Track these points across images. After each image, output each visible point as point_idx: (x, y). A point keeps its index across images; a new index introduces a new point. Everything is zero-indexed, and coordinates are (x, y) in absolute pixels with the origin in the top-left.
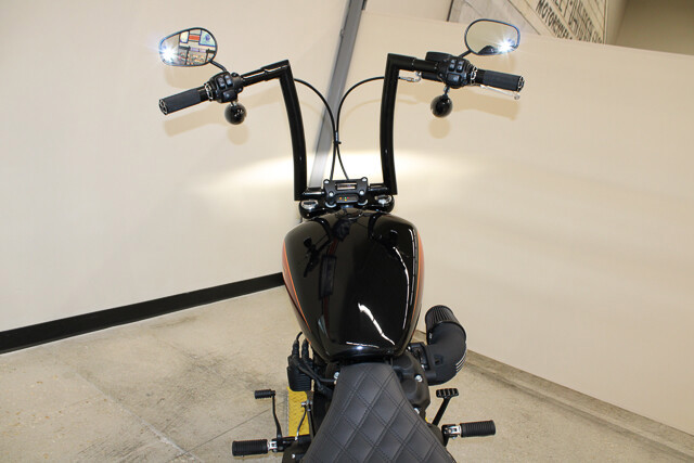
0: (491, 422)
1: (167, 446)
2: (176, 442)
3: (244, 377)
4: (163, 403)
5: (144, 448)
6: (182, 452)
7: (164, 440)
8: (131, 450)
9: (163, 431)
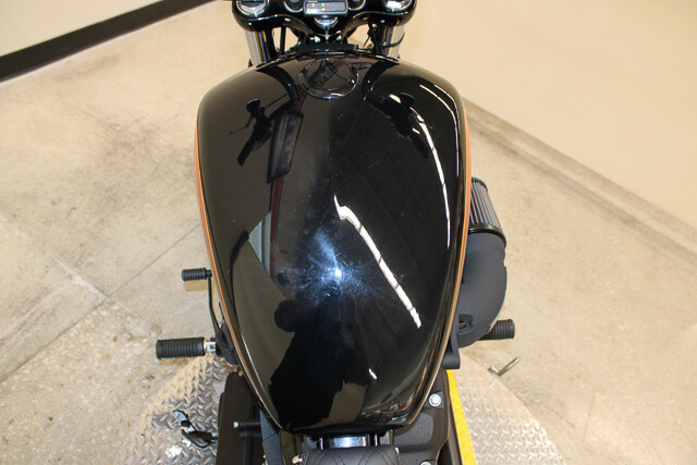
0: (510, 321)
1: (82, 289)
2: (94, 281)
3: (183, 158)
4: (75, 215)
5: (50, 297)
6: (102, 297)
7: (78, 280)
8: (34, 302)
9: (76, 265)
